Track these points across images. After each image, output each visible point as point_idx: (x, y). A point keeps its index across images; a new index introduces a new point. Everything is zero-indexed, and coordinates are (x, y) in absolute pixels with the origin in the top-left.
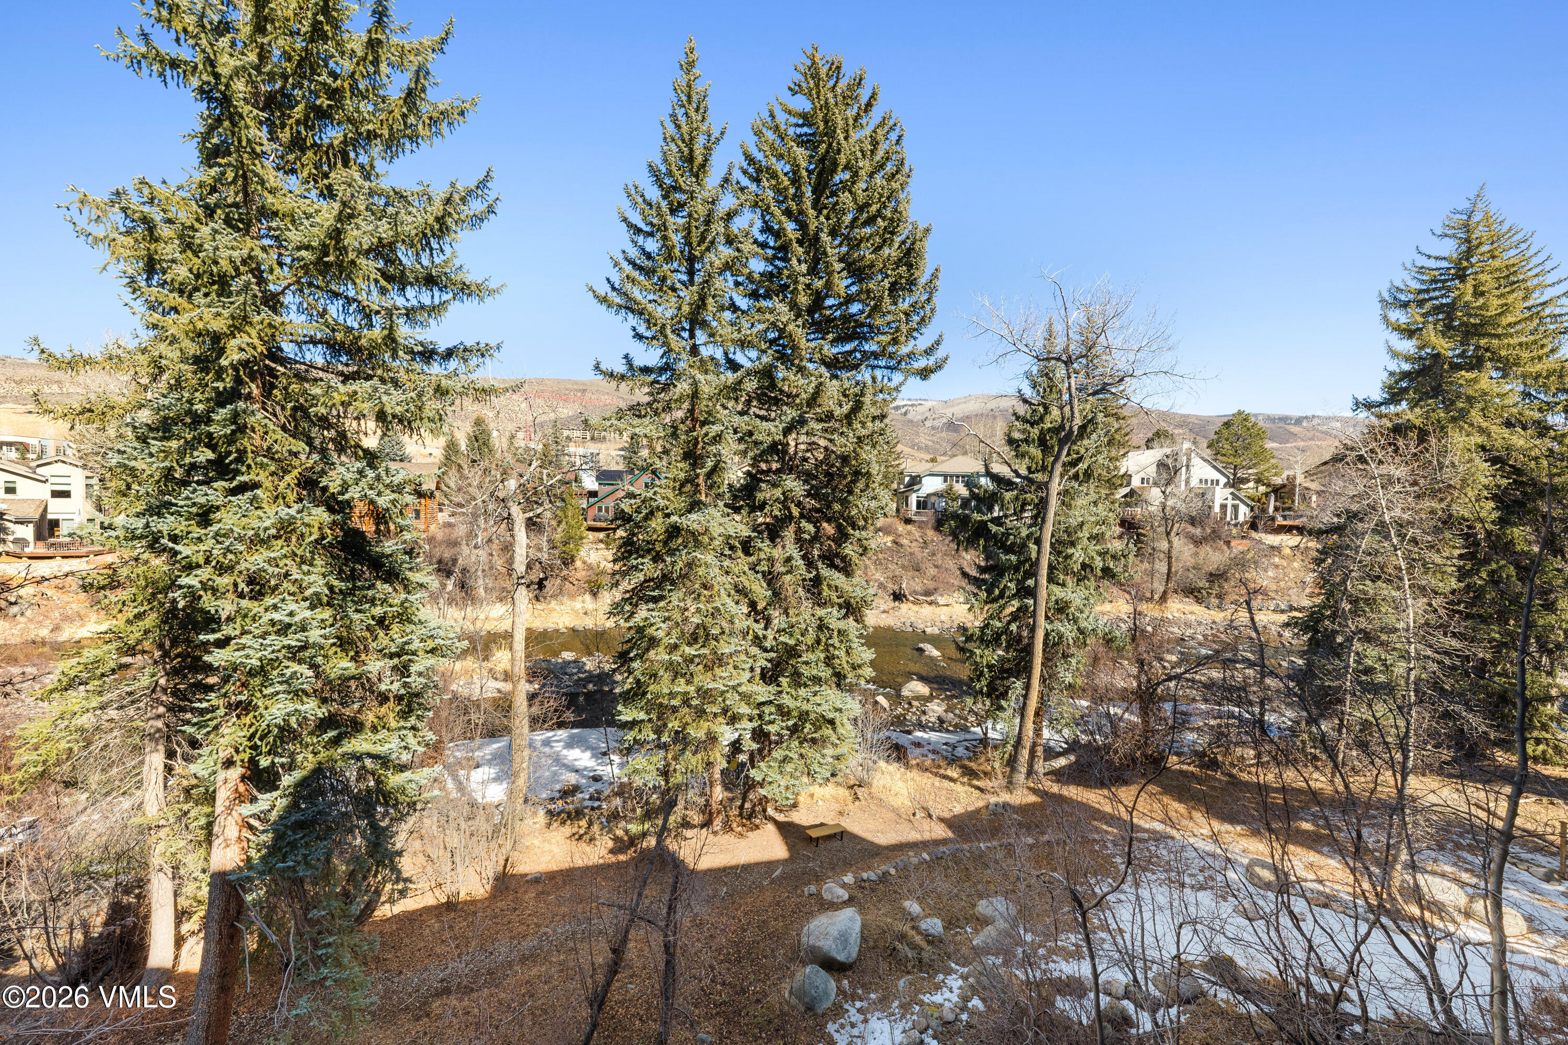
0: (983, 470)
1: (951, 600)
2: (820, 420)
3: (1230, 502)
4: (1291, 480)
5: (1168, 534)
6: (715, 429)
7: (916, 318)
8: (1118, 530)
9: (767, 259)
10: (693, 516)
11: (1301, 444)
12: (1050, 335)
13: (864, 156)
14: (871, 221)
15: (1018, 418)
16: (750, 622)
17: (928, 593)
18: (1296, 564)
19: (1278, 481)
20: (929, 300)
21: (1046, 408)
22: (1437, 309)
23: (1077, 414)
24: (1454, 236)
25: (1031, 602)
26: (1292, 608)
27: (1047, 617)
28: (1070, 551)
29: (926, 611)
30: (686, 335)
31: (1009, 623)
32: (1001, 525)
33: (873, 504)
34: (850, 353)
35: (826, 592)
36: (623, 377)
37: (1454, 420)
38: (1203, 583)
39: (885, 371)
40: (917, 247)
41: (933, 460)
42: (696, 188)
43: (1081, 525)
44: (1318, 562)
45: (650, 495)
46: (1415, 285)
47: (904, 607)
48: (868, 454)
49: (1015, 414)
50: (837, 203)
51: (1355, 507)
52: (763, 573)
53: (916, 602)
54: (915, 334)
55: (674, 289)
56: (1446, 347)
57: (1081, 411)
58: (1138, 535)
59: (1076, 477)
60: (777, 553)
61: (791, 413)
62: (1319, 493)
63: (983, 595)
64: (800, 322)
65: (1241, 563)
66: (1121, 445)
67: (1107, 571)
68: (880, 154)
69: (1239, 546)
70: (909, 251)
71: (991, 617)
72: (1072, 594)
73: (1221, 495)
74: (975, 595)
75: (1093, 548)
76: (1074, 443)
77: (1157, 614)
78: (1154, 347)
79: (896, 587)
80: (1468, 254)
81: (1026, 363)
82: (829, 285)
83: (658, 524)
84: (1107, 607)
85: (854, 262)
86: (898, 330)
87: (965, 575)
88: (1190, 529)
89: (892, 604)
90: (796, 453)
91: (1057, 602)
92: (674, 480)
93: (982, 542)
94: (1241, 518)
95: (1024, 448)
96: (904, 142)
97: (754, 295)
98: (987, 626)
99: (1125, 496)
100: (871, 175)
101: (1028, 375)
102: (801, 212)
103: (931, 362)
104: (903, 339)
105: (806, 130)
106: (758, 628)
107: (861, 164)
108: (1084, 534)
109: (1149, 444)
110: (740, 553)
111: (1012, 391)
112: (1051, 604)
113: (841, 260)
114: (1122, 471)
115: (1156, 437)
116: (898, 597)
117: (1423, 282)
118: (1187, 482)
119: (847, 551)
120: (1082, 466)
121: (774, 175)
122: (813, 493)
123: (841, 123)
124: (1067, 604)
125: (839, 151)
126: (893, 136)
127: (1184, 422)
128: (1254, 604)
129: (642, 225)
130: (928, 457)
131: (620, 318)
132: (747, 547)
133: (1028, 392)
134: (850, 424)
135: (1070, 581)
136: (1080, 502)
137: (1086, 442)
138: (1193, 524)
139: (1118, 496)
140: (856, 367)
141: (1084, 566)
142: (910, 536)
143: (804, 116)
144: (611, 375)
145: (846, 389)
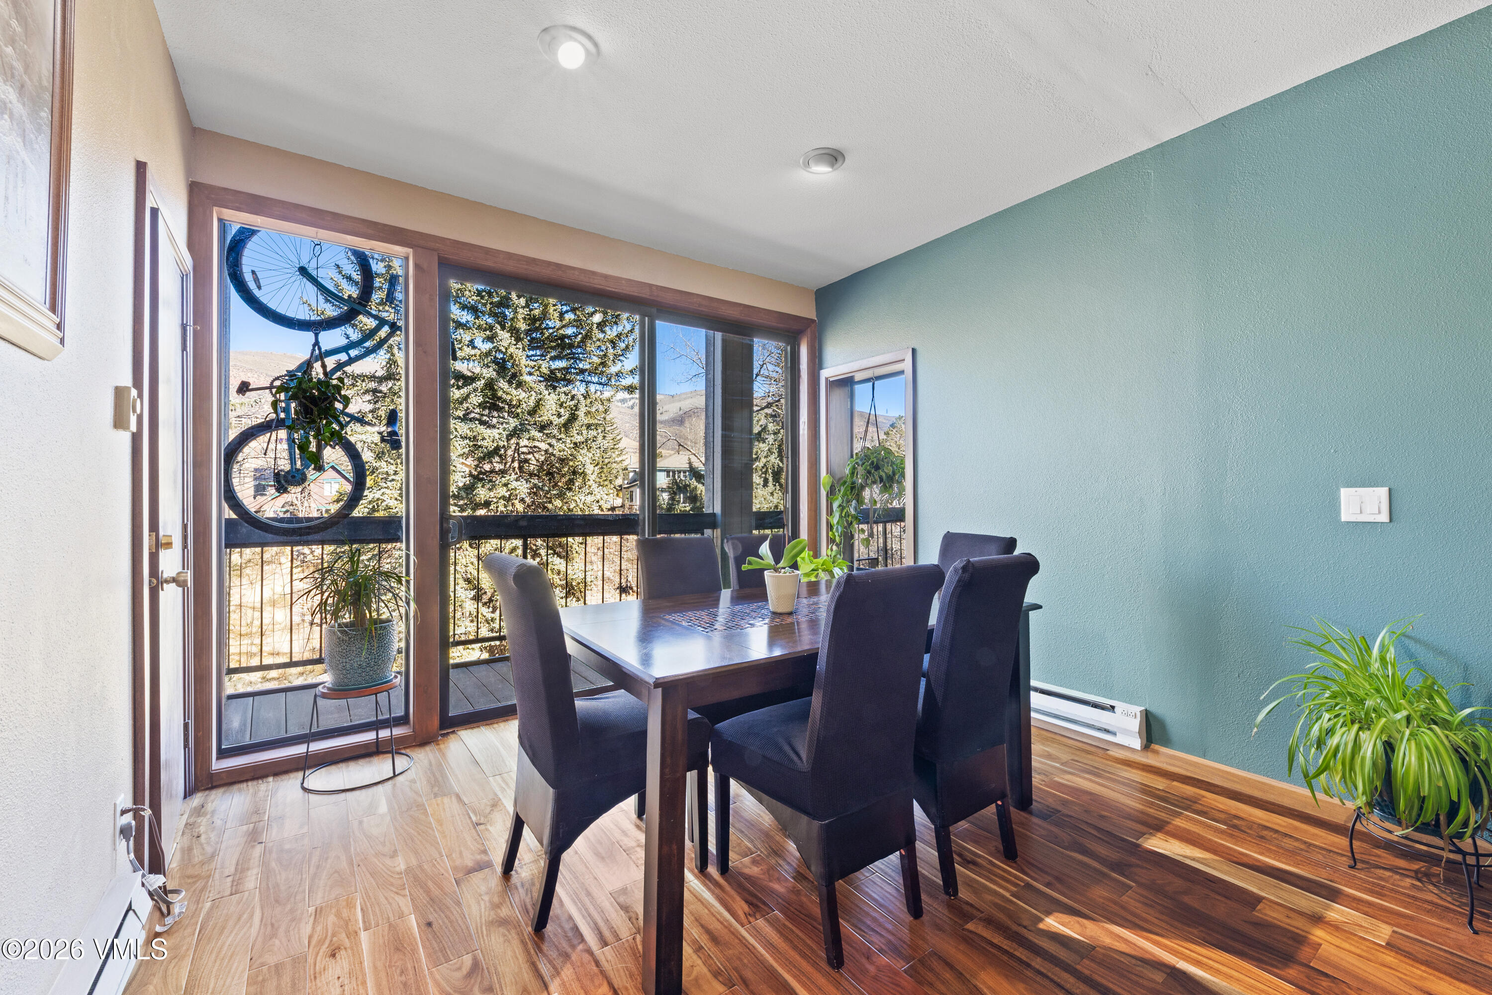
7: (623, 345)
34: (566, 369)
39: (597, 387)
48: (583, 457)
54: (621, 358)
61: (513, 423)
64: (520, 345)
82: (545, 314)
90: (518, 455)
122: (535, 491)
134: (567, 432)
140: (571, 382)
145: (562, 403)
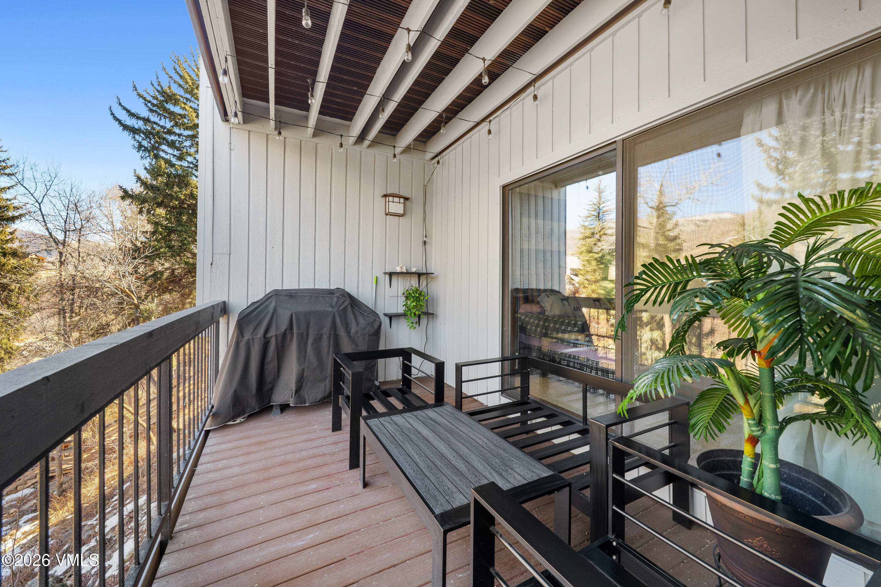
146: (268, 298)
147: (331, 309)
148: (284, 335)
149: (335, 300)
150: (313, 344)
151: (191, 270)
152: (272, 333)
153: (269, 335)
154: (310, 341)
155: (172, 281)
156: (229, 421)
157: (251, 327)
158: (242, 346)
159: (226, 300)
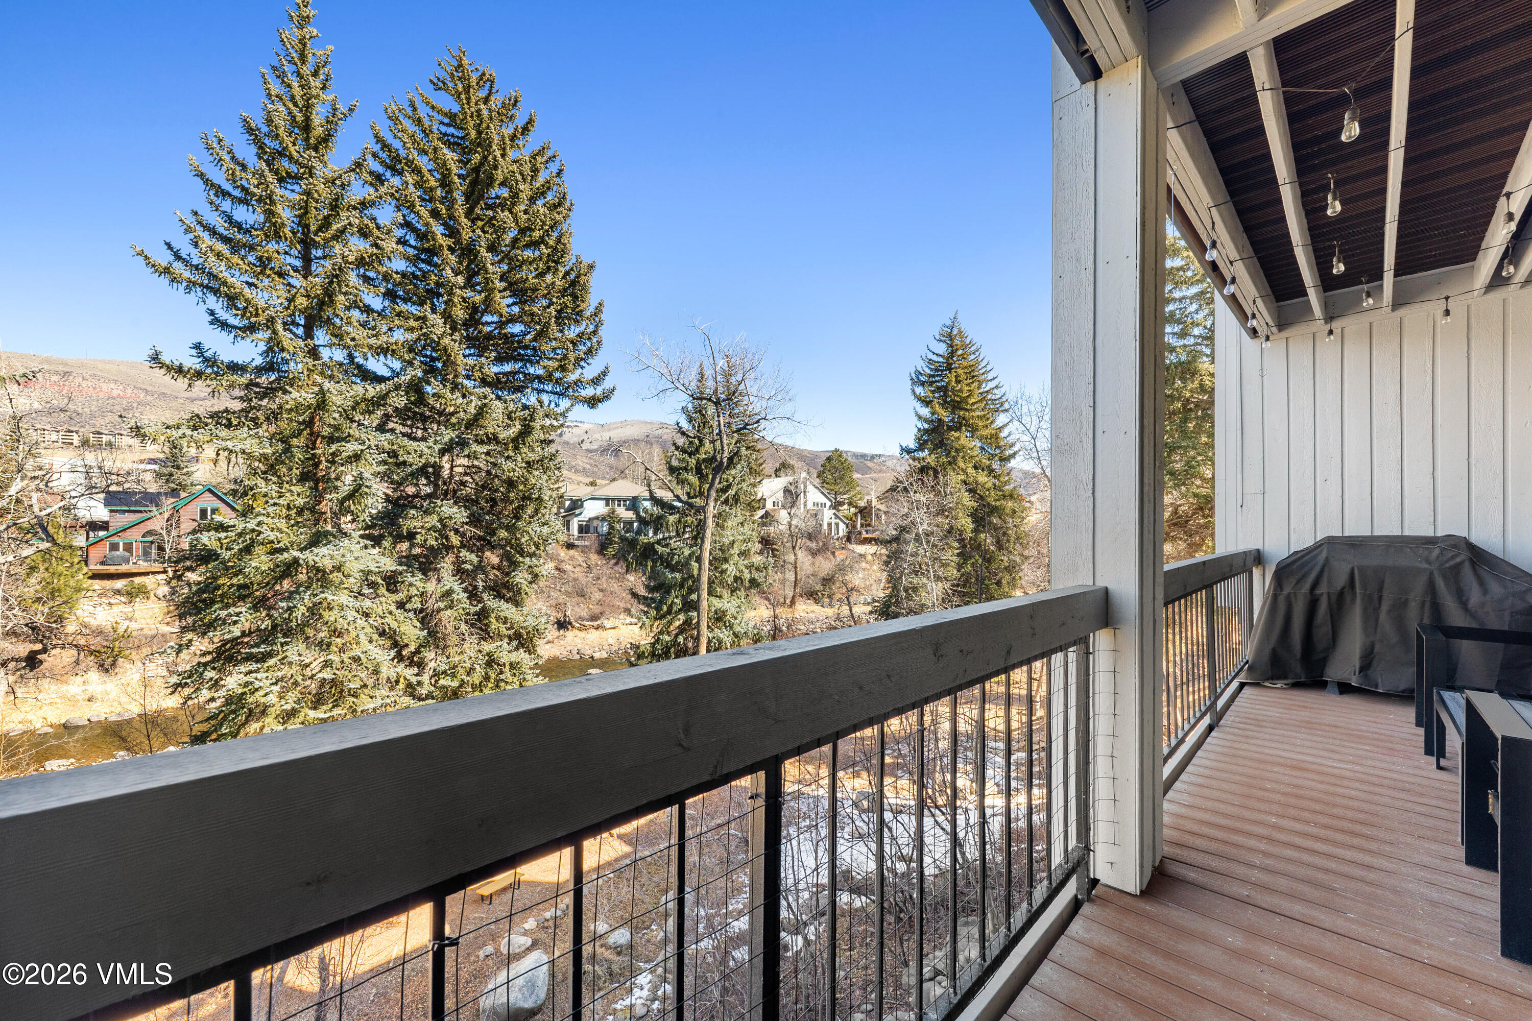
0: (647, 494)
1: (617, 623)
2: (482, 442)
3: (834, 521)
4: (869, 502)
5: (794, 548)
6: (351, 448)
7: (583, 348)
8: (758, 547)
9: (407, 259)
10: (323, 550)
11: (874, 475)
12: (701, 377)
13: (524, 180)
14: (534, 244)
15: (677, 448)
16: (400, 668)
17: (594, 618)
18: (875, 567)
19: (862, 504)
20: (595, 332)
21: (701, 441)
22: (939, 389)
23: (726, 448)
24: (944, 342)
25: (695, 614)
26: (874, 601)
27: (709, 627)
28: (725, 566)
29: (593, 636)
30: (300, 331)
31: (677, 636)
32: (667, 545)
33: (546, 530)
34: (513, 373)
35: (494, 625)
36: (199, 374)
37: (950, 463)
38: (819, 587)
39: (552, 397)
40: (582, 279)
41: (593, 484)
42: (316, 163)
43: (732, 543)
44: (887, 563)
45: (252, 525)
46: (928, 371)
47: (570, 634)
48: (537, 478)
49: (674, 444)
50: (494, 218)
51: (904, 523)
52: (415, 610)
53: (583, 628)
54: (582, 363)
55: (281, 275)
56: (945, 415)
57: (729, 445)
58: (773, 550)
59: (726, 502)
60: (431, 586)
61: (448, 435)
62: (886, 513)
63: (653, 613)
64: (457, 336)
65: (842, 569)
66: (758, 473)
67: (754, 583)
68: (541, 180)
69: (840, 555)
70: (573, 283)
71: (661, 633)
72: (728, 603)
73: (828, 515)
74: (646, 613)
75: (742, 563)
76: (724, 472)
77: (790, 616)
78: (779, 398)
79: (560, 616)
80: (952, 354)
81: (682, 399)
82: (488, 301)
83: (260, 562)
84: (752, 613)
85: (515, 283)
86: (565, 357)
87: (634, 595)
88: (809, 543)
89: (557, 633)
90: (451, 476)
91: (716, 612)
92: (289, 508)
93: (650, 563)
94: (841, 534)
95: (684, 475)
96: (565, 176)
97: (390, 295)
98: (657, 641)
99: (762, 517)
100: (532, 200)
101: (684, 410)
102: (451, 217)
103: (599, 391)
104: (571, 367)
105: (451, 130)
106: (411, 673)
107: (522, 187)
108: (735, 551)
109: (777, 473)
110: (383, 590)
111: (672, 422)
112: (711, 614)
113: (502, 279)
114: (759, 497)
115: (783, 468)
116: (562, 625)
117: (931, 370)
118: (805, 505)
119: (517, 580)
120: (731, 492)
121: (417, 171)
122: (474, 520)
123: (496, 139)
124: (724, 613)
125: (496, 167)
126: (554, 168)
127: (802, 456)
128: (851, 600)
129: (227, 187)
130: (588, 480)
131: (193, 297)
132: (392, 582)
133: (685, 425)
134: (516, 448)
135: (726, 593)
136: (731, 523)
137: (733, 472)
138: (810, 539)
139: (756, 517)
140: (519, 389)
141: (736, 579)
142: (573, 561)
143: (452, 116)
144: (180, 370)
145: (511, 412)
146: (1318, 546)
147: (1426, 566)
148: (1341, 594)
149: (1437, 552)
150: (1389, 611)
151: (1206, 505)
152: (1322, 589)
153: (1318, 592)
154: (1385, 607)
155: (1175, 524)
156: (1268, 679)
157: (1293, 580)
158: (1281, 599)
159: (1261, 548)
